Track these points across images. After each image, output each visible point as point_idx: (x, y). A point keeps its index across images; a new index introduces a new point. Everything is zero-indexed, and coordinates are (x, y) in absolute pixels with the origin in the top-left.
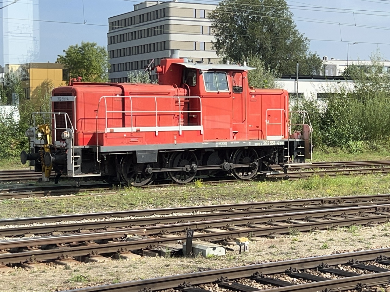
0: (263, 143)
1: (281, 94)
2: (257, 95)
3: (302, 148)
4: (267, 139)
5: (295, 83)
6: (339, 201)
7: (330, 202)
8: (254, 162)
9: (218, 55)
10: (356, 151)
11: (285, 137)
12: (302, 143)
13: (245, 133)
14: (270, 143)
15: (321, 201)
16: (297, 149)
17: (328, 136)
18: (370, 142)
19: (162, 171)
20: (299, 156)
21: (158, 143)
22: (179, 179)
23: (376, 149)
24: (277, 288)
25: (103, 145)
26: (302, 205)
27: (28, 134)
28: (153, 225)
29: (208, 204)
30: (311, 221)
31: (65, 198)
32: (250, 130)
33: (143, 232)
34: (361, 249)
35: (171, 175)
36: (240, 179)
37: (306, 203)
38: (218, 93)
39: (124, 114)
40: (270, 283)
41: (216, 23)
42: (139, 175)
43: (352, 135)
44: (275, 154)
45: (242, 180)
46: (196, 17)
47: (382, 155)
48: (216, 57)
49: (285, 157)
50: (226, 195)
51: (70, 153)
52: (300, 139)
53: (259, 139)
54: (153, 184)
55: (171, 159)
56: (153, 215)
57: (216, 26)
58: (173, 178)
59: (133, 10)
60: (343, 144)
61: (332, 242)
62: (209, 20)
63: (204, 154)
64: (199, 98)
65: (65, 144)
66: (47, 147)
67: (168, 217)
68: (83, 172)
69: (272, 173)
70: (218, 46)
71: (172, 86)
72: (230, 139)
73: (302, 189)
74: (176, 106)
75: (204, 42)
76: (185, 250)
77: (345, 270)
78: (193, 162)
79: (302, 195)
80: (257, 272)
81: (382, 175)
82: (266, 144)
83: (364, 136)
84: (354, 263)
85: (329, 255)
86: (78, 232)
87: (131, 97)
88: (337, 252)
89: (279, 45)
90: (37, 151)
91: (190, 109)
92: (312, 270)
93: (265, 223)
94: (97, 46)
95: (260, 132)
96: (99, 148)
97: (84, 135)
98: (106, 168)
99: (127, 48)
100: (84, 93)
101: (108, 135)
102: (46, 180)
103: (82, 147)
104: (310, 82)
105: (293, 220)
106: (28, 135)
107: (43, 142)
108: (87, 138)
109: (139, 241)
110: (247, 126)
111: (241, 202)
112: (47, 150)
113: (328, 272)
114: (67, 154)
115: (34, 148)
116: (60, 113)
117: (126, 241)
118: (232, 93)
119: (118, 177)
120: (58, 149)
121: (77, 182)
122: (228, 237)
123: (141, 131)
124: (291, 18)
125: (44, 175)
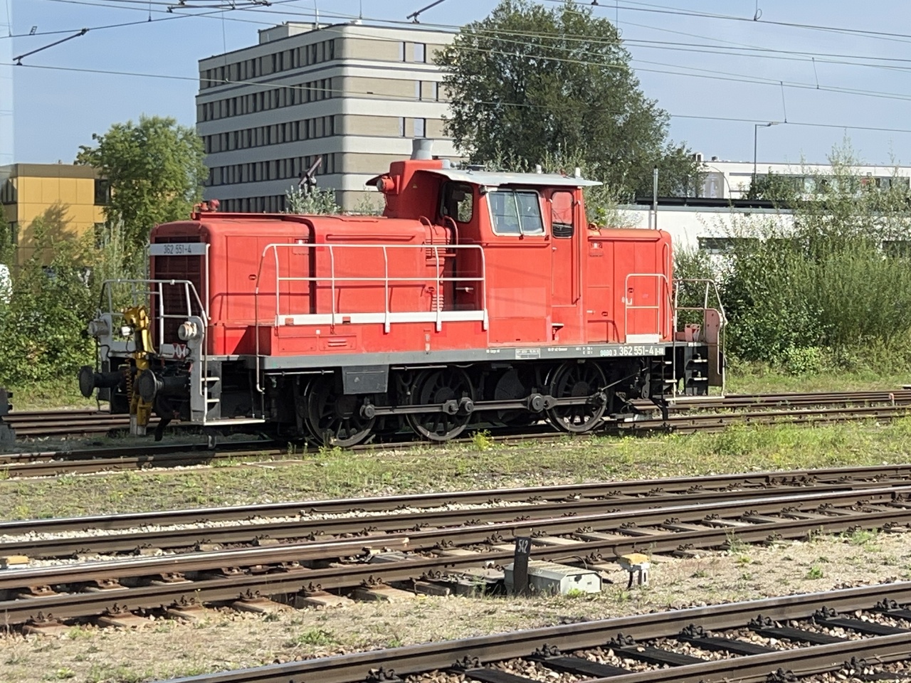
0: (619, 351)
1: (656, 241)
2: (604, 243)
3: (703, 363)
4: (628, 342)
5: (650, 214)
6: (803, 479)
7: (784, 481)
8: (598, 393)
9: (458, 147)
10: (804, 370)
11: (664, 338)
12: (703, 351)
13: (578, 328)
14: (633, 351)
15: (764, 479)
16: (691, 363)
17: (741, 335)
18: (835, 351)
19: (397, 412)
20: (696, 379)
21: (389, 349)
22: (432, 431)
23: (848, 366)
24: (741, 658)
25: (270, 354)
26: (724, 489)
27: (96, 327)
28: (413, 530)
29: (516, 484)
30: (757, 522)
31: (193, 472)
32: (589, 322)
33: (403, 545)
34: (895, 578)
35: (416, 422)
36: (566, 431)
37: (733, 482)
38: (521, 237)
39: (313, 284)
40: (725, 649)
41: (453, 75)
42: (344, 421)
43: (794, 334)
44: (642, 373)
45: (571, 434)
46: (404, 61)
47: (863, 378)
48: (454, 152)
49: (667, 381)
50: (549, 465)
51: (197, 371)
52: (698, 342)
53: (607, 342)
54: (376, 441)
55: (414, 386)
56: (404, 507)
57: (454, 81)
58: (420, 428)
59: (258, 43)
60: (774, 353)
61: (826, 564)
62: (437, 68)
63: (488, 374)
64: (479, 249)
65: (184, 352)
66: (143, 359)
67: (438, 512)
68: (224, 415)
69: (637, 417)
70: (458, 128)
71: (419, 222)
72: (545, 339)
73: (715, 452)
74: (427, 266)
75: (425, 119)
76: (511, 580)
77: (872, 621)
78: (464, 393)
79: (717, 466)
80: (692, 626)
81: (877, 424)
82: (625, 352)
83: (820, 335)
84: (890, 607)
85: (827, 591)
86: (255, 544)
87: (331, 246)
88: (843, 585)
89: (601, 127)
90: (114, 368)
91: (457, 272)
92: (802, 622)
93: (659, 526)
94: (176, 125)
95: (610, 325)
96: (262, 360)
97: (227, 331)
98: (273, 406)
99: (242, 131)
100: (227, 237)
101: (281, 332)
102: (139, 433)
103: (224, 357)
104: (694, 214)
105: (718, 519)
106: (96, 330)
107: (132, 347)
108: (233, 338)
109: (399, 562)
110: (582, 312)
111: (588, 482)
112: (142, 365)
113: (839, 626)
114: (189, 374)
115: (109, 360)
116: (173, 282)
117: (368, 563)
118: (550, 238)
119: (300, 426)
120: (168, 362)
121: (210, 437)
122: (592, 555)
123: (353, 321)
124: (626, 65)
125: (135, 421)
